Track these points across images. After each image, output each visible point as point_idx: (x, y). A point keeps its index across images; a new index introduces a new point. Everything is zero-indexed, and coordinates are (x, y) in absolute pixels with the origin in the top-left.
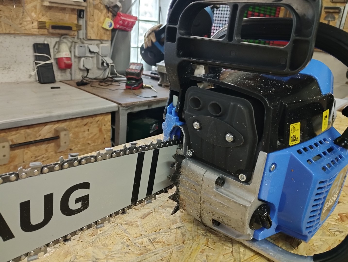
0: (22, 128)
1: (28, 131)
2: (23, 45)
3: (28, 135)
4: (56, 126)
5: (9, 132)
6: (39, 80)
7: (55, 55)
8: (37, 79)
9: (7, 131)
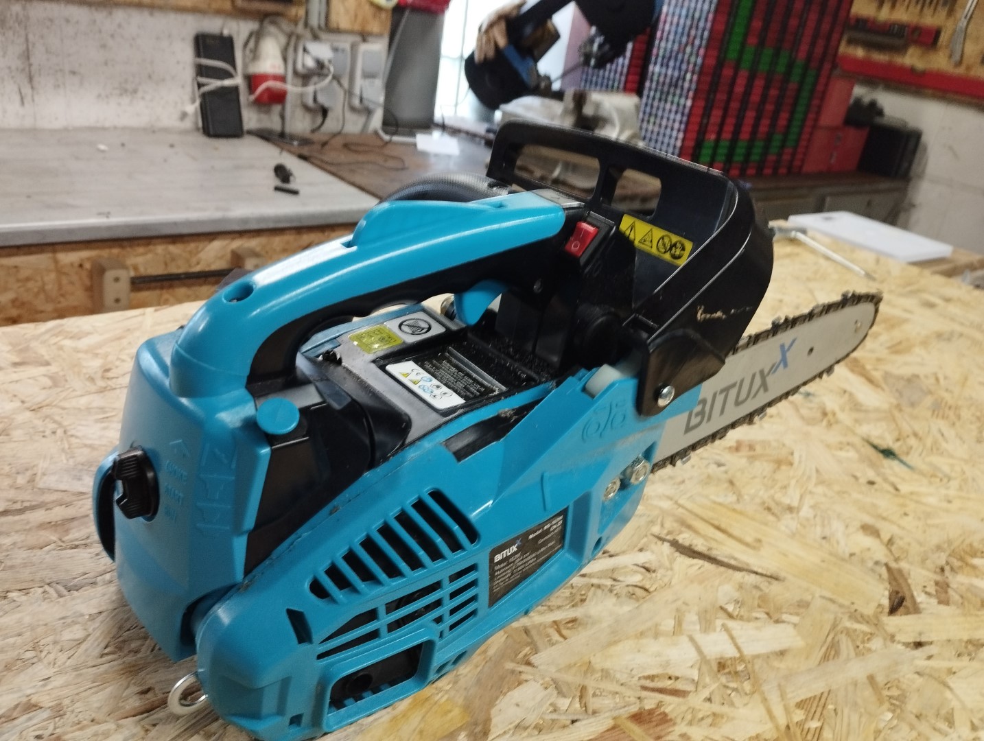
0: (160, 240)
1: (174, 249)
2: (170, 36)
3: (173, 259)
4: (237, 244)
5: (131, 246)
6: (204, 128)
7: (245, 66)
8: (200, 124)
9: (125, 243)
